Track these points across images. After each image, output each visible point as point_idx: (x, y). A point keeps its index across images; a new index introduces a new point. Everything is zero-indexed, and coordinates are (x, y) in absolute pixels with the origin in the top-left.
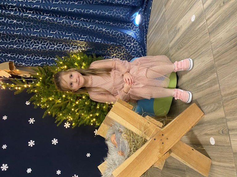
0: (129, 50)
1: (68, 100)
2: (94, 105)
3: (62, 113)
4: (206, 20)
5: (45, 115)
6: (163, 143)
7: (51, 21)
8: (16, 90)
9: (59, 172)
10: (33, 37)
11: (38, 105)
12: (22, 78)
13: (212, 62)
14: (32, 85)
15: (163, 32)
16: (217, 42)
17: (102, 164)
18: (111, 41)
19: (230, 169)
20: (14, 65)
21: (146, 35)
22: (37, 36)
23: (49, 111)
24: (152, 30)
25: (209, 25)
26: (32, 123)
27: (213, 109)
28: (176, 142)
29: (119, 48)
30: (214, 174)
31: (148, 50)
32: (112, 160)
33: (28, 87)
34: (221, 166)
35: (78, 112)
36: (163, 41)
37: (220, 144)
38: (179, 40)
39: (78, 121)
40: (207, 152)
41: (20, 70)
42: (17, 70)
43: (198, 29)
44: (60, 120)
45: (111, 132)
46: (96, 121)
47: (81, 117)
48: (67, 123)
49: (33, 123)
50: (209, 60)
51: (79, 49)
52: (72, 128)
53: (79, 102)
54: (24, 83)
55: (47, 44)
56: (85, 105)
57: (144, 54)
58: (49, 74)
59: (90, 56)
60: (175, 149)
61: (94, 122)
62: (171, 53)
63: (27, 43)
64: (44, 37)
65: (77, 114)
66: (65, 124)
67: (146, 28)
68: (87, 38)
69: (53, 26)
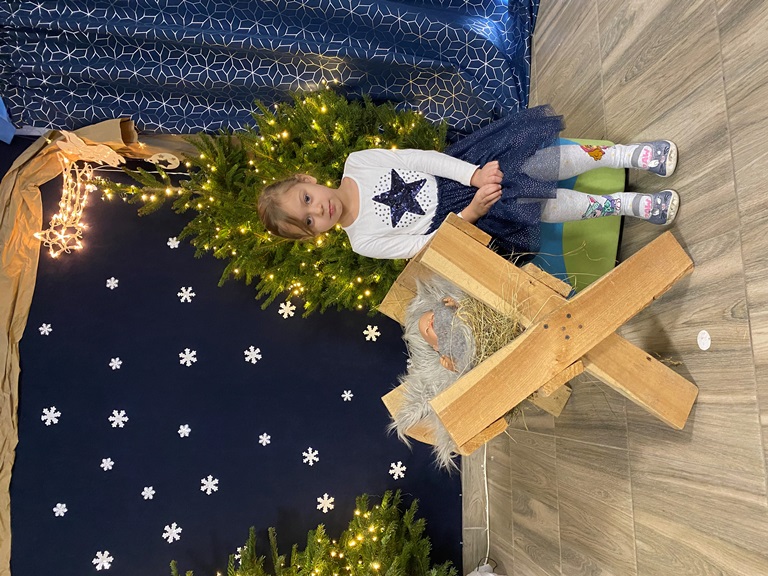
0: (475, 84)
3: (275, 273)
5: (225, 276)
6: (567, 337)
8: (141, 204)
9: (265, 439)
10: (187, 44)
11: (206, 248)
12: (156, 168)
14: (186, 188)
15: (585, 27)
16: (739, 57)
18: (419, 55)
19: (745, 409)
20: (133, 128)
21: (530, 33)
22: (200, 38)
23: (237, 267)
24: (549, 19)
25: (722, 6)
26: (186, 300)
27: (712, 252)
28: (605, 336)
29: (443, 76)
31: (534, 84)
33: (175, 194)
34: (721, 405)
35: (321, 268)
36: (583, 53)
37: (725, 347)
38: (631, 51)
39: (322, 295)
42: (141, 145)
43: (691, 15)
44: (270, 293)
46: (371, 297)
47: (330, 285)
48: (286, 304)
49: (189, 301)
50: (714, 111)
51: (323, 81)
52: (303, 315)
54: (163, 183)
55: (229, 65)
56: (340, 250)
57: (522, 97)
58: (235, 158)
59: (354, 102)
60: (599, 355)
61: (366, 299)
62: (605, 91)
63: (169, 62)
64: (220, 41)
65: (318, 275)
66: (282, 305)
67: (533, 10)
68: (346, 44)
69: (246, 9)
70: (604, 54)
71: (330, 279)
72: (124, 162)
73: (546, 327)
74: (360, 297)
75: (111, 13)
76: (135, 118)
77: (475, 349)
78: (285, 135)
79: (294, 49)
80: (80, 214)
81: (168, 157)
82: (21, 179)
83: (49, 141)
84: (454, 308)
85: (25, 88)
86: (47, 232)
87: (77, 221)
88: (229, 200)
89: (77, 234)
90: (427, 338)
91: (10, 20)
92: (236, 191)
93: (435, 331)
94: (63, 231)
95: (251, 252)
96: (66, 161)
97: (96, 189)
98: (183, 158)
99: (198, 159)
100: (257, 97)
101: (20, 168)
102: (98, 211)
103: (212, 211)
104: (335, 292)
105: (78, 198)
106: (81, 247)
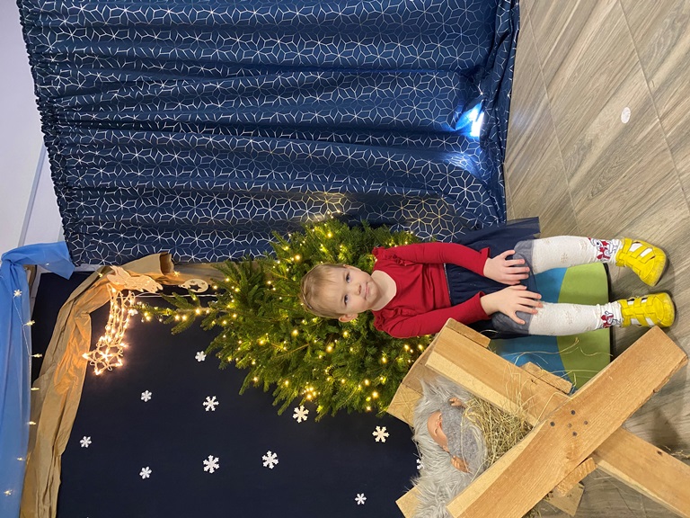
0: (457, 206)
1: (307, 343)
3: (291, 380)
4: (660, 119)
5: (245, 385)
6: (575, 434)
7: (259, 149)
8: (175, 324)
10: (216, 191)
11: (230, 359)
12: (187, 291)
13: (686, 221)
14: (214, 308)
15: (549, 154)
18: (408, 187)
20: (170, 260)
21: (501, 163)
22: (227, 186)
23: (257, 375)
24: (516, 151)
25: (669, 130)
26: (210, 409)
29: (429, 202)
31: (510, 203)
33: (204, 313)
35: (331, 373)
36: (550, 176)
38: (593, 171)
39: (333, 399)
42: (176, 273)
43: (642, 141)
44: (285, 400)
46: (378, 399)
48: (299, 408)
49: (213, 409)
50: (679, 217)
51: (328, 213)
52: (316, 419)
53: (334, 347)
54: (194, 304)
55: (251, 204)
56: (348, 356)
57: (500, 213)
58: (256, 279)
59: (355, 228)
60: (608, 451)
61: (374, 402)
62: (576, 204)
63: (202, 206)
64: (244, 187)
65: (328, 379)
66: (296, 410)
67: (502, 144)
68: (346, 182)
69: (264, 161)
70: (569, 175)
71: (340, 382)
72: (161, 288)
73: (552, 424)
74: (368, 399)
75: (157, 172)
76: (173, 252)
77: (486, 450)
78: (298, 258)
79: (304, 189)
80: (122, 335)
81: (198, 282)
82: (75, 308)
83: (101, 275)
84: (461, 408)
85: (86, 234)
86: (94, 352)
87: (120, 341)
88: (250, 316)
89: (119, 353)
90: (437, 438)
91: (77, 183)
92: (256, 307)
93: (444, 432)
94: (107, 350)
95: (269, 361)
96: (114, 290)
97: (137, 313)
98: (211, 283)
99: (224, 282)
100: (274, 229)
101: (76, 299)
102: (138, 332)
103: (235, 326)
104: (345, 395)
105: (121, 321)
106: (121, 364)
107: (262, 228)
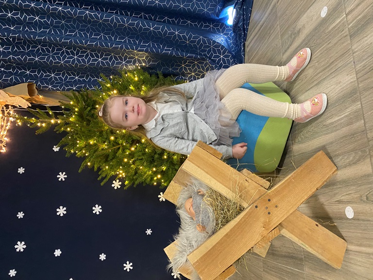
1: (119, 145)
2: (158, 154)
3: (109, 165)
4: (346, 15)
5: (82, 167)
7: (93, 18)
8: (37, 128)
9: (103, 257)
10: (65, 44)
11: (72, 152)
12: (47, 108)
13: (353, 83)
14: (62, 120)
15: (273, 37)
16: (363, 50)
17: (172, 245)
18: (187, 52)
20: (35, 88)
21: (244, 41)
22: (71, 41)
23: (89, 161)
24: (254, 34)
25: (351, 23)
26: (62, 179)
27: (352, 161)
28: (291, 212)
29: (200, 63)
30: (351, 265)
32: (187, 240)
33: (57, 123)
34: (362, 253)
35: (134, 163)
36: (272, 51)
37: (363, 218)
39: (134, 178)
40: (340, 230)
41: (44, 96)
42: (41, 96)
43: (332, 29)
44: (106, 176)
45: (186, 195)
46: (161, 179)
47: (139, 172)
48: (116, 181)
49: (64, 180)
50: (349, 80)
51: (137, 65)
52: (125, 188)
53: (136, 148)
54: (50, 117)
55: (87, 55)
56: (144, 154)
58: (90, 104)
59: (153, 75)
60: (288, 224)
61: (159, 181)
63: (56, 54)
65: (132, 166)
66: (114, 182)
67: (245, 30)
68: (149, 46)
69: (96, 27)
71: (139, 169)
72: (30, 105)
73: (256, 207)
74: (155, 178)
75: (24, 28)
76: (36, 83)
78: (115, 92)
79: (122, 48)
80: (5, 133)
84: (203, 195)
87: (4, 137)
88: (84, 126)
89: (3, 144)
90: (189, 213)
92: (89, 121)
95: (95, 154)
99: (69, 104)
100: (102, 73)
102: (14, 132)
103: (76, 132)
104: (141, 176)
105: (5, 124)
106: (5, 151)
107: (95, 71)
